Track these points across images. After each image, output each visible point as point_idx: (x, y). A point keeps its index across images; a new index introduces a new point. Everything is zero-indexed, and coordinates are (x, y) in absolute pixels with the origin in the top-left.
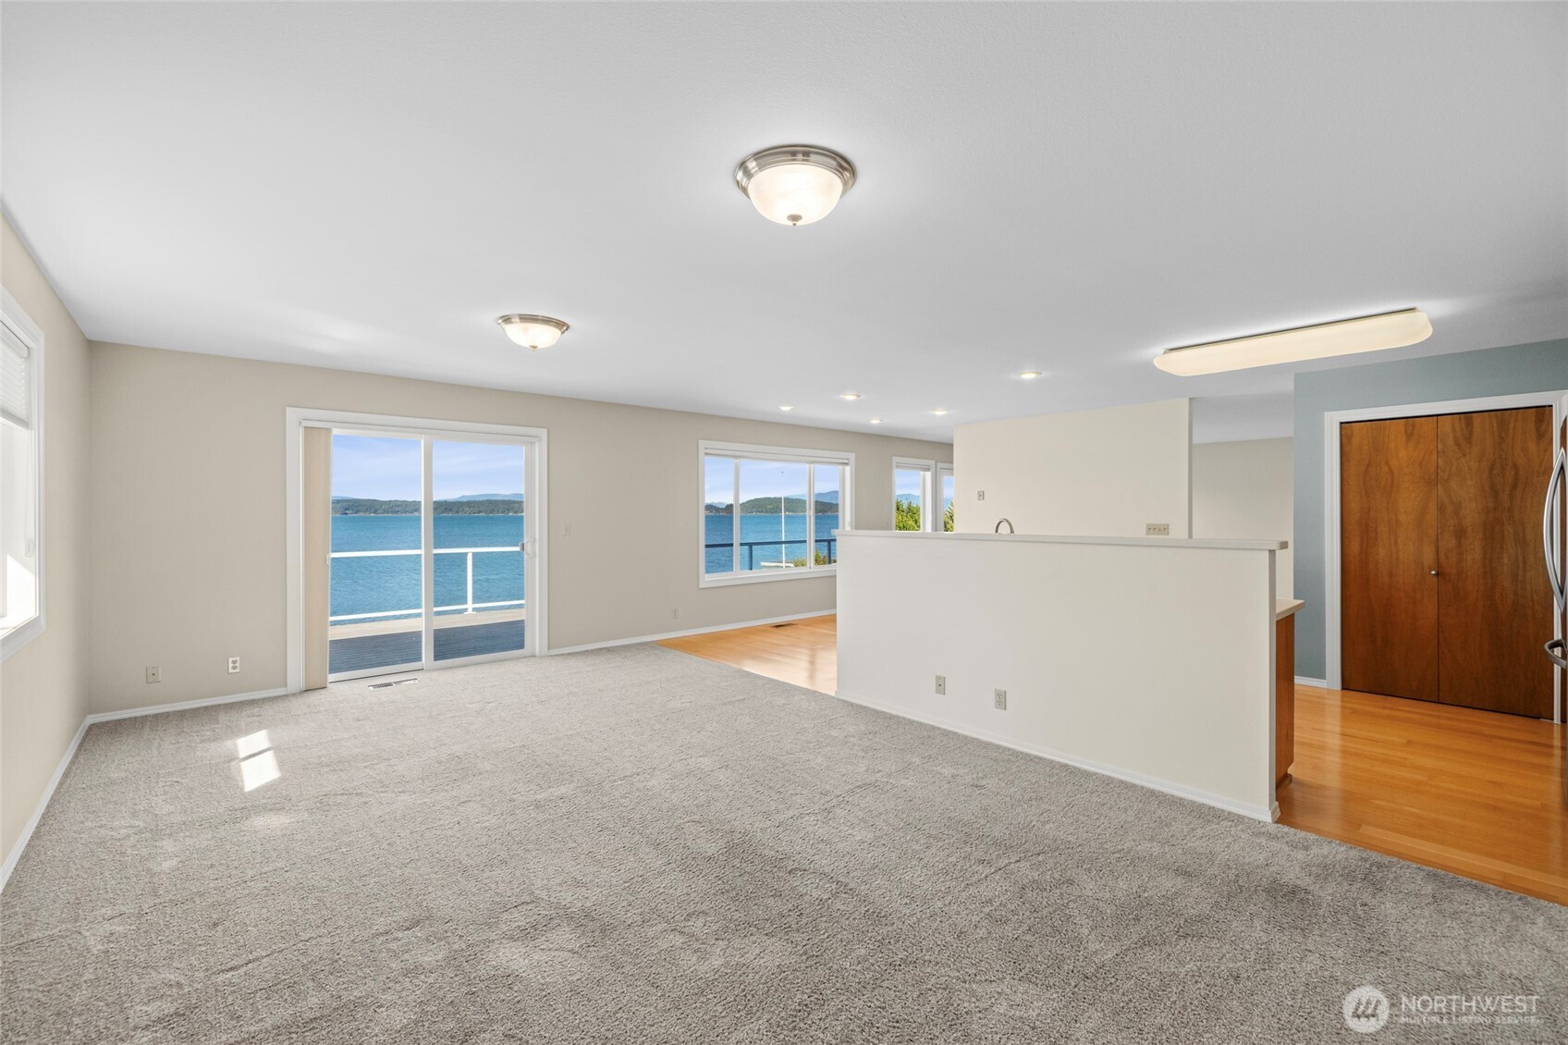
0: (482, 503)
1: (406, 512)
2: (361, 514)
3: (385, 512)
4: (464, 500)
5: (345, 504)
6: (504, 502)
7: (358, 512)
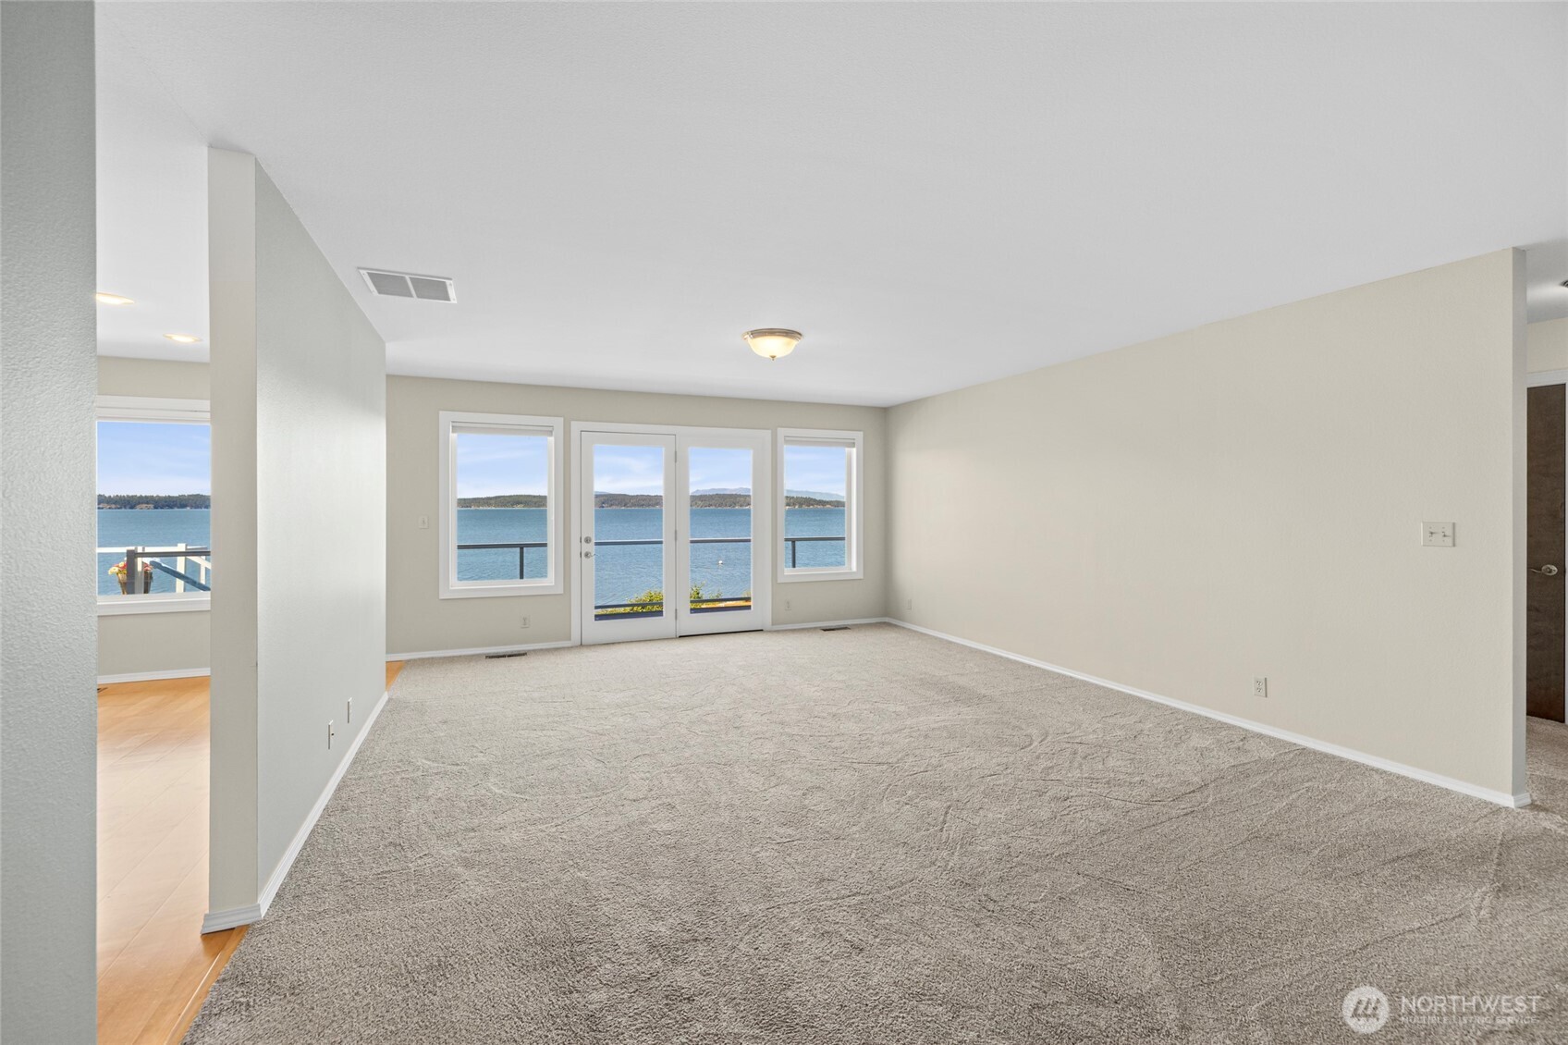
0: (711, 497)
1: (649, 505)
2: (614, 507)
3: (634, 505)
4: (697, 494)
5: (602, 498)
6: (731, 496)
7: (612, 505)
